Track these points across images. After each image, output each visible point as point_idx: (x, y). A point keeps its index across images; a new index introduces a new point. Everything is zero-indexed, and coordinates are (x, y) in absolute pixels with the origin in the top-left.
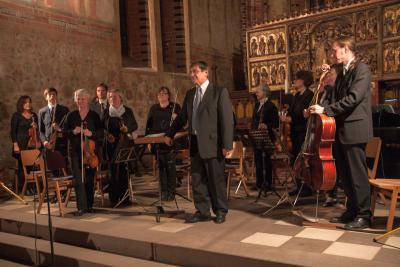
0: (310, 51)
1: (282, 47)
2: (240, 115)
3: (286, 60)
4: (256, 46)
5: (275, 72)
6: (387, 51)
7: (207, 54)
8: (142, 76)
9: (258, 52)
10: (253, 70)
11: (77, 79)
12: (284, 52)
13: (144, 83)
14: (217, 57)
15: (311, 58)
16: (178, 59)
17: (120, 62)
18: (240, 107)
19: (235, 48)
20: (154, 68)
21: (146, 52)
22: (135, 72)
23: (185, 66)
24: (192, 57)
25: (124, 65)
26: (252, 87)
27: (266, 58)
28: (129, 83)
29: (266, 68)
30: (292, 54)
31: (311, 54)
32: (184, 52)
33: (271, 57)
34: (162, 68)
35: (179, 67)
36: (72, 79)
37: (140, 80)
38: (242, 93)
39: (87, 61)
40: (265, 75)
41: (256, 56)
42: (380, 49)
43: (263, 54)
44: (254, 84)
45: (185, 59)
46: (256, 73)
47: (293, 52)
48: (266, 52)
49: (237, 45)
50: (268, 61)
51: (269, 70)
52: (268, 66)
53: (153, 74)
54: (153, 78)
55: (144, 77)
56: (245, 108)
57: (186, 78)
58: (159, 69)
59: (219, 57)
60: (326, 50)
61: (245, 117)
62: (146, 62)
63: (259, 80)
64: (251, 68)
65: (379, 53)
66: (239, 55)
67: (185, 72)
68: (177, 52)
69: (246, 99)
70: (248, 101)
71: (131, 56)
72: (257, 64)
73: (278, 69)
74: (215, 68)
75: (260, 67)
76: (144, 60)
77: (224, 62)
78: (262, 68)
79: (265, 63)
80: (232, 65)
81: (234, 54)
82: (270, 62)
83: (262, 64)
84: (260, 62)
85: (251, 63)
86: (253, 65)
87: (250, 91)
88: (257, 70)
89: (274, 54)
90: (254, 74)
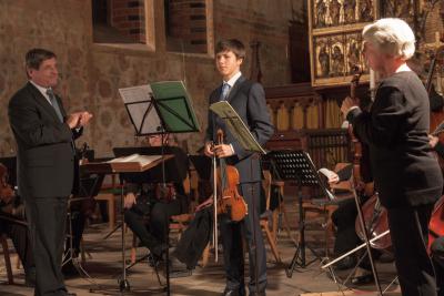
0: (415, 17)
1: (368, 10)
2: (298, 125)
4: (324, 9)
5: (355, 52)
7: (244, 22)
8: (127, 58)
9: (328, 19)
11: (13, 62)
12: (371, 19)
13: (131, 69)
14: (260, 26)
17: (90, 34)
18: (298, 111)
19: (293, 11)
20: (151, 45)
21: (137, 18)
22: (116, 51)
23: (204, 42)
24: (216, 26)
25: (96, 40)
26: (316, 77)
27: (340, 29)
28: (105, 69)
29: (340, 46)
32: (204, 17)
33: (348, 28)
34: (164, 44)
35: (193, 43)
36: (5, 61)
37: (125, 65)
39: (32, 32)
40: (339, 57)
41: (324, 25)
43: (336, 23)
44: (319, 72)
45: (203, 30)
46: (323, 54)
48: (341, 19)
49: (298, 7)
50: (343, 33)
51: (345, 50)
52: (344, 43)
53: (148, 54)
54: (145, 61)
55: (131, 60)
56: (305, 111)
57: (205, 61)
58: (157, 46)
59: (264, 27)
62: (136, 34)
63: (328, 66)
64: (315, 45)
66: (299, 23)
67: (206, 52)
68: (193, 18)
69: (307, 98)
70: (311, 101)
71: (113, 24)
72: (325, 39)
73: (360, 48)
74: (258, 46)
75: (330, 43)
76: (132, 32)
77: (273, 35)
78: (333, 46)
79: (340, 37)
80: (287, 41)
81: (291, 22)
82: (348, 36)
83: (333, 39)
84: (329, 35)
85: (314, 37)
86: (318, 40)
87: (313, 85)
88: (325, 50)
89: (354, 22)
90: (321, 55)
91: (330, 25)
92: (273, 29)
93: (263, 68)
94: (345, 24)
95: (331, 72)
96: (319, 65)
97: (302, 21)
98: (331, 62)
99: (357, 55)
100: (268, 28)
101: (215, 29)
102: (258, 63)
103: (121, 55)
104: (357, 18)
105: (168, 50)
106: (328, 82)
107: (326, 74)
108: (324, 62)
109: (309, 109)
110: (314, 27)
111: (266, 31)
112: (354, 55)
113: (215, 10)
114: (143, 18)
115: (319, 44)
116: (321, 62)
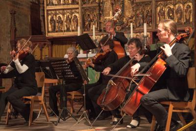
0: (99, 3)
3: (79, 10)
6: (159, 8)
10: (50, 17)
12: (78, 4)
15: (100, 10)
26: (49, 32)
27: (61, 7)
30: (84, 6)
31: (100, 6)
33: (65, 7)
38: (39, 37)
40: (61, 22)
42: (154, 6)
43: (59, 4)
44: (50, 29)
46: (52, 20)
47: (84, 4)
48: (62, 2)
50: (63, 9)
51: (64, 18)
52: (63, 14)
56: (41, 50)
60: (112, 4)
61: (41, 59)
63: (55, 26)
64: (48, 15)
65: (153, 10)
66: (36, 4)
69: (42, 43)
70: (45, 44)
72: (53, 12)
73: (71, 18)
74: (14, 13)
75: (56, 14)
77: (22, 9)
78: (58, 16)
79: (61, 11)
80: (30, 13)
81: (31, 2)
82: (65, 11)
83: (58, 12)
84: (56, 10)
85: (48, 10)
86: (49, 12)
87: (47, 36)
88: (53, 18)
89: (68, 4)
90: (51, 20)
91: (56, 5)
92: (22, 5)
93: (17, 26)
94: (64, 4)
95: (57, 29)
96: (50, 26)
97: (37, 2)
98: (57, 24)
99: (70, 21)
100: (19, 4)
102: (15, 23)
104: (70, 2)
106: (55, 35)
107: (54, 31)
108: (53, 24)
109: (44, 49)
110: (47, 5)
111: (18, 6)
112: (68, 21)
115: (50, 14)
116: (51, 24)
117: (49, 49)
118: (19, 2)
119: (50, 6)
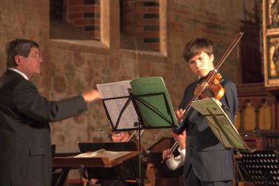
7: (196, 21)
10: (272, 50)
13: (85, 66)
14: (212, 26)
16: (146, 28)
17: (47, 30)
18: (250, 111)
19: (245, 12)
20: (105, 42)
21: (92, 16)
22: (72, 47)
23: (157, 40)
24: (170, 26)
25: (52, 36)
26: (270, 77)
28: (60, 65)
32: (157, 16)
34: (118, 41)
35: (146, 41)
37: (80, 61)
38: (254, 87)
44: (273, 73)
45: (156, 29)
49: (250, 7)
53: (102, 51)
54: (101, 58)
55: (86, 56)
56: (257, 112)
57: (157, 59)
58: (111, 43)
59: (215, 26)
62: (91, 31)
64: (269, 45)
66: (251, 23)
67: (158, 50)
68: (146, 16)
69: (259, 98)
70: (264, 101)
71: (68, 20)
76: (88, 29)
77: (225, 35)
81: (243, 21)
85: (269, 37)
86: (272, 40)
87: (266, 85)
92: (225, 28)
96: (273, 66)
97: (254, 21)
100: (220, 28)
101: (168, 28)
103: (76, 51)
105: (122, 47)
109: (262, 110)
110: (268, 27)
111: (218, 31)
113: (169, 9)
114: (99, 16)
115: (273, 45)
116: (275, 62)
117: (271, 110)
118: (219, 24)
119: (273, 30)
